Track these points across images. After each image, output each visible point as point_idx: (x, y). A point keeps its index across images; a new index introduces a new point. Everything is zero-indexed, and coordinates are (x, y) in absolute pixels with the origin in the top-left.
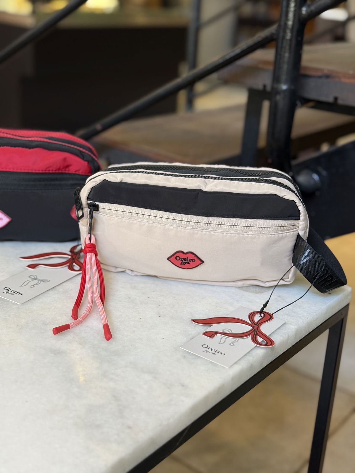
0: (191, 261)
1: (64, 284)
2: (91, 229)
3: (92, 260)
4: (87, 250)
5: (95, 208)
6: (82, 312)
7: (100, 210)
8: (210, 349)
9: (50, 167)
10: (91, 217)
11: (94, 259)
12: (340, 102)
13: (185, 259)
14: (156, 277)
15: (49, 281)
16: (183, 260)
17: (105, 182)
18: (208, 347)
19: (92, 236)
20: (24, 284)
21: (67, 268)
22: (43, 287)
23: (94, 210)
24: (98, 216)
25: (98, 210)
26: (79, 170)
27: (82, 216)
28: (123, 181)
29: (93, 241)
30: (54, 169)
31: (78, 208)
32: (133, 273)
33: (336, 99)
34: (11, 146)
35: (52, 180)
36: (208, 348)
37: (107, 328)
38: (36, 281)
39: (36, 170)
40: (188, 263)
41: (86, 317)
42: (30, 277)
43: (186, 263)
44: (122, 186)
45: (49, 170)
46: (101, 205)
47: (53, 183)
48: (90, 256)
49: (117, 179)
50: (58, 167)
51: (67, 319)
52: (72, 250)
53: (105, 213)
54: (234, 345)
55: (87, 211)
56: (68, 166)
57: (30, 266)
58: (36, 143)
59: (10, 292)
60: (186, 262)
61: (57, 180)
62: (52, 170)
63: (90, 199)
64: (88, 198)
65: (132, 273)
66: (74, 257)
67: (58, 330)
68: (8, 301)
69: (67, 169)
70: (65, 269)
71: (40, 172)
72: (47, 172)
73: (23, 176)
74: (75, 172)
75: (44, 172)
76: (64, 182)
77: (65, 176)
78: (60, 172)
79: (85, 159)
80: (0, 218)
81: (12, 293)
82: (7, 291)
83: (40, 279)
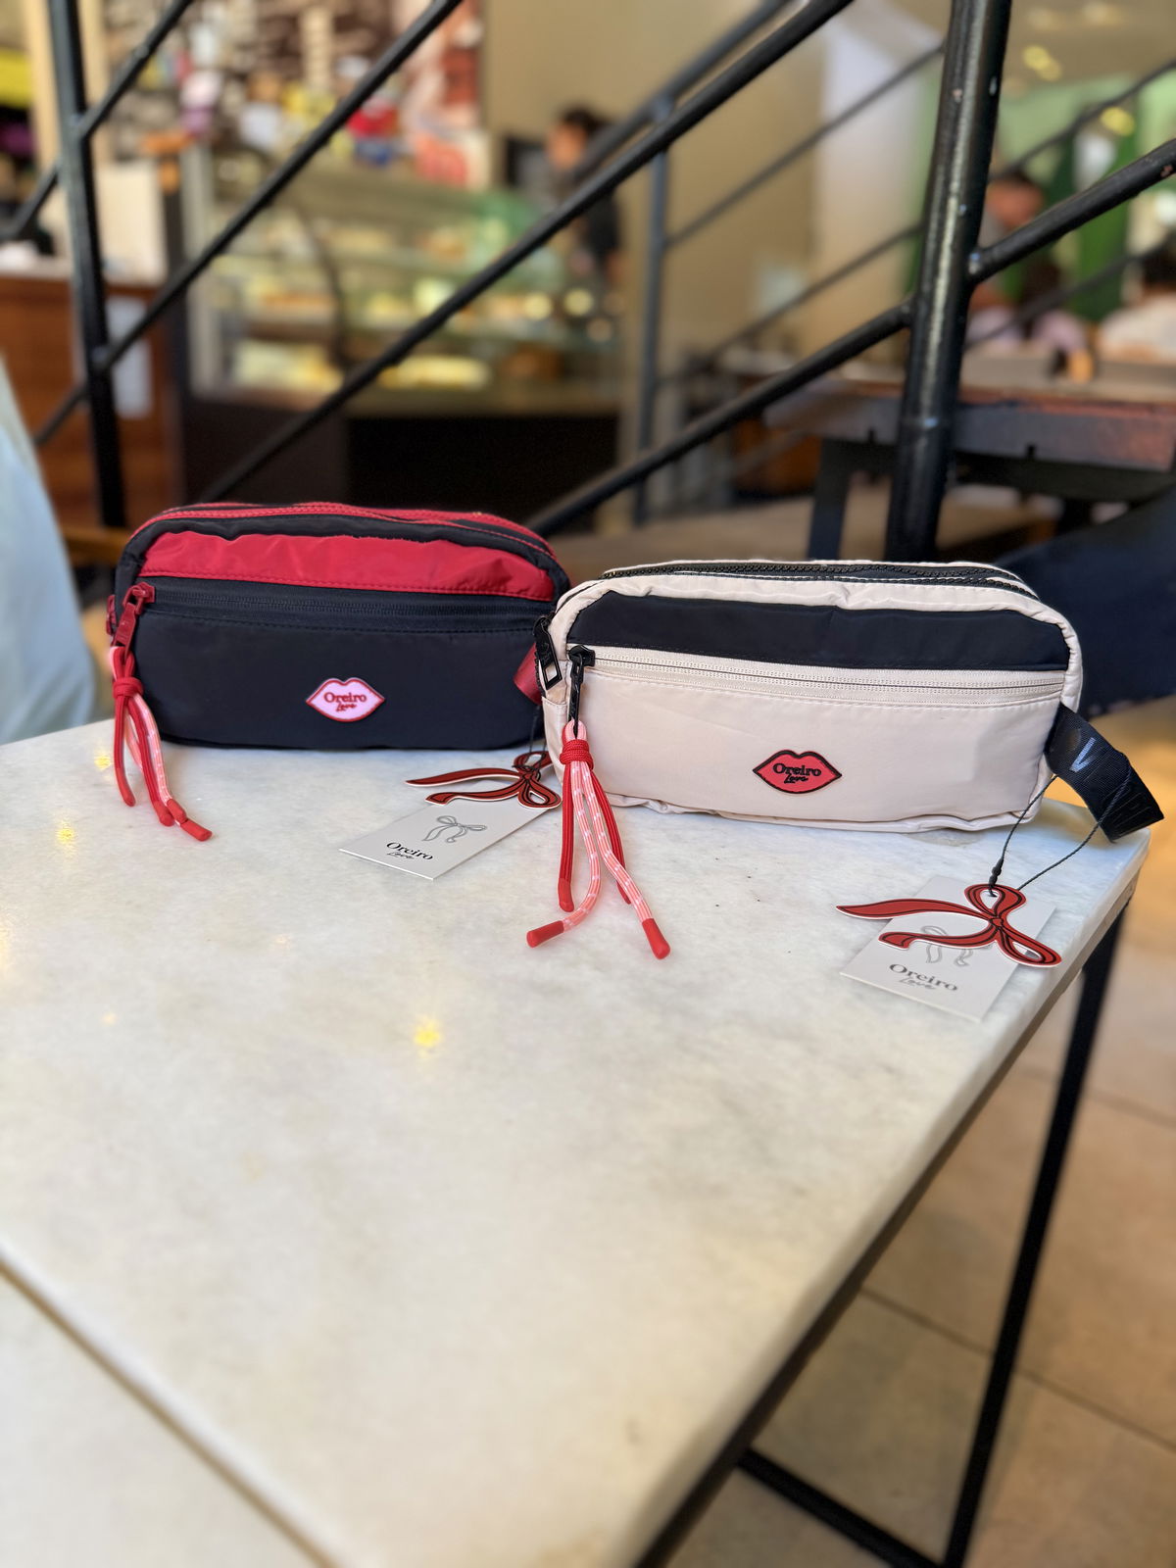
0: (811, 773)
1: (518, 835)
2: (575, 710)
3: (584, 777)
4: (571, 754)
5: (584, 660)
6: (581, 893)
7: (598, 663)
8: (914, 976)
9: (466, 581)
10: (578, 678)
11: (587, 775)
12: (1041, 454)
13: (796, 770)
14: (716, 815)
15: (483, 828)
16: (791, 772)
17: (611, 595)
18: (905, 970)
19: (580, 723)
20: (433, 835)
21: (517, 799)
22: (472, 842)
23: (584, 665)
24: (594, 678)
25: (592, 664)
26: (526, 590)
27: (558, 678)
28: (652, 594)
29: (581, 736)
30: (475, 587)
31: (546, 661)
32: (665, 808)
33: (1031, 449)
34: (381, 536)
35: (470, 610)
36: (907, 973)
37: (651, 927)
38: (456, 830)
39: (436, 588)
40: (804, 779)
41: (592, 904)
42: (439, 819)
43: (797, 779)
44: (651, 605)
45: (465, 589)
46: (600, 652)
47: (471, 617)
48: (577, 769)
49: (638, 587)
50: (483, 583)
51: (548, 913)
52: (519, 763)
53: (609, 669)
54: (966, 964)
55: (566, 667)
56: (505, 580)
57: (432, 798)
58: (433, 530)
59: (402, 852)
60: (799, 776)
61: (480, 610)
62: (471, 589)
63: (571, 638)
64: (569, 638)
65: (661, 809)
66: (528, 777)
67: (540, 937)
68: (402, 873)
69: (502, 588)
70: (514, 803)
71: (446, 592)
72: (460, 592)
73: (409, 602)
74: (519, 593)
75: (453, 592)
76: (495, 616)
77: (498, 603)
78: (487, 592)
79: (540, 565)
80: (360, 697)
81: (409, 855)
82: (396, 850)
83: (463, 824)
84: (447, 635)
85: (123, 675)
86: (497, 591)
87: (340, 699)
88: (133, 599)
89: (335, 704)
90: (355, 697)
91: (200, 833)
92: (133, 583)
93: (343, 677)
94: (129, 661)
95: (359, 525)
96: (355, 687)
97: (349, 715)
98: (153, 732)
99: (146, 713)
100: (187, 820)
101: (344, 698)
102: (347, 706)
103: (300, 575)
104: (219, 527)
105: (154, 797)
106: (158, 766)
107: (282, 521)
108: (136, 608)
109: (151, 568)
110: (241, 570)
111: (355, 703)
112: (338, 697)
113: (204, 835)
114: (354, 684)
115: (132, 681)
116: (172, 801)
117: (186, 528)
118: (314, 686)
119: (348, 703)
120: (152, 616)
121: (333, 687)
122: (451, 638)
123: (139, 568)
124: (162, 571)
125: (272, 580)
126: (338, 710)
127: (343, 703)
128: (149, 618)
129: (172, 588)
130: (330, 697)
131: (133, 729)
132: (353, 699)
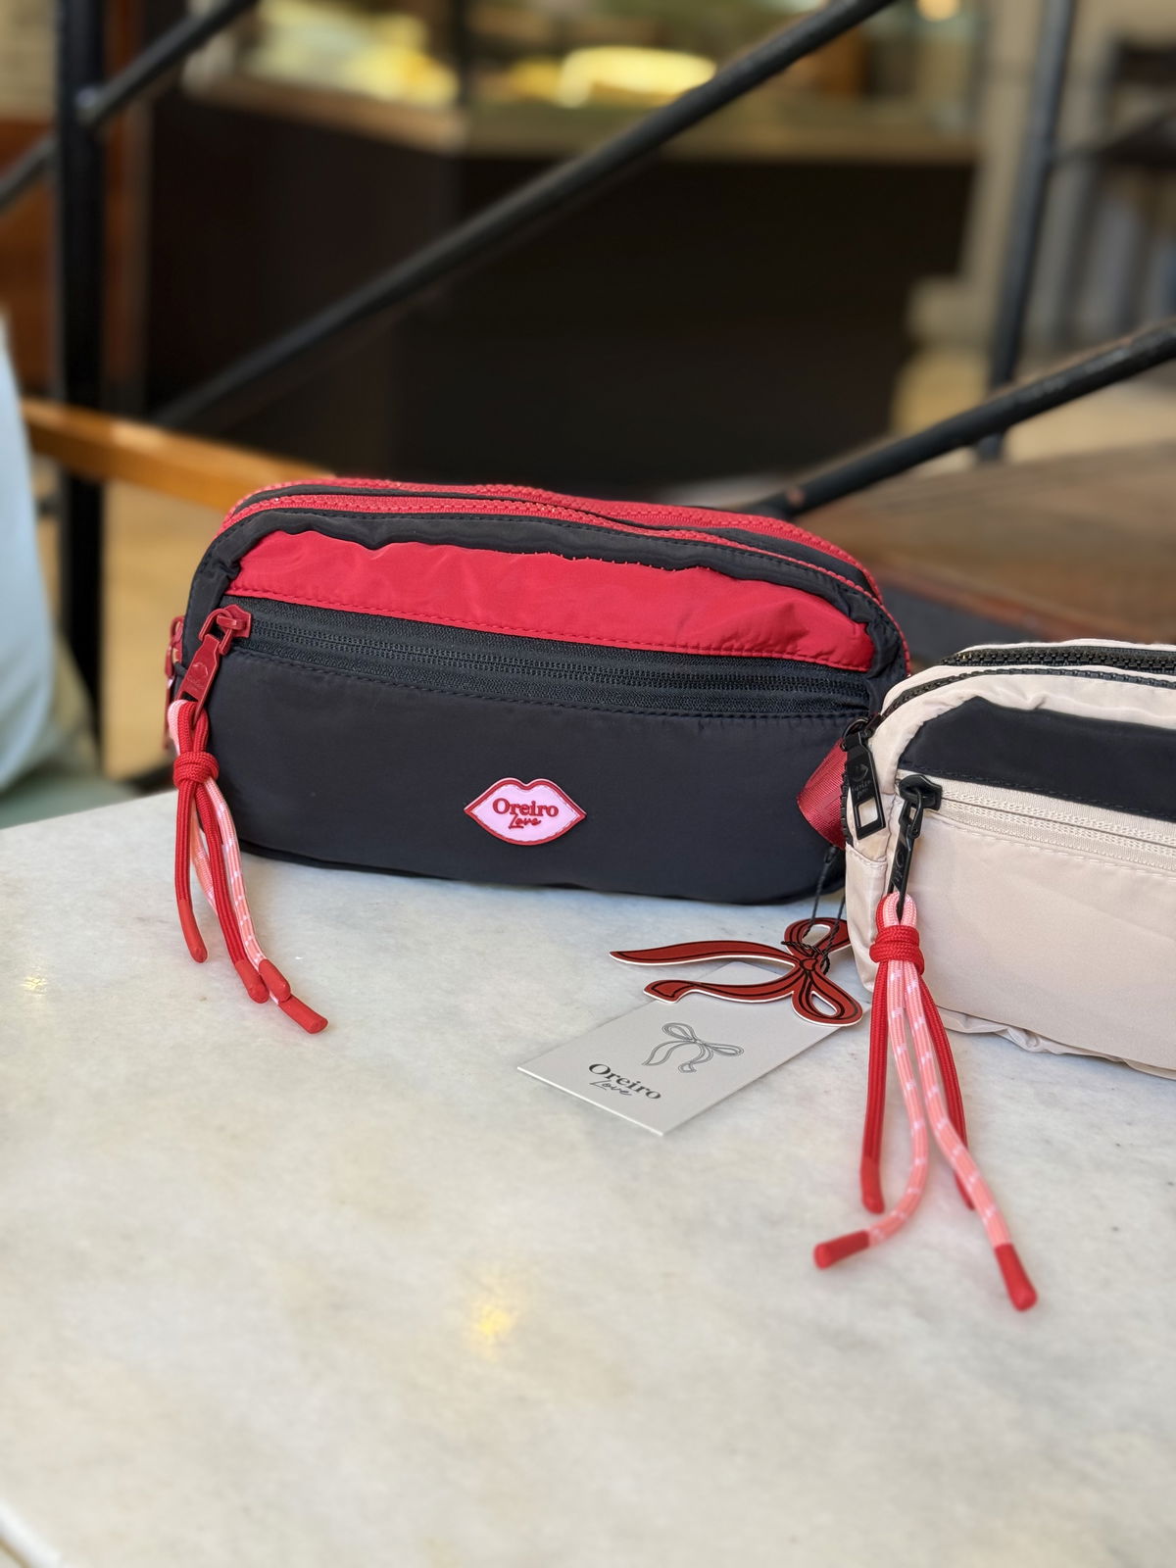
1: (792, 1067)
2: (901, 875)
3: (909, 989)
4: (892, 948)
5: (923, 797)
6: (896, 1185)
7: (945, 805)
9: (735, 636)
10: (911, 829)
11: (913, 985)
15: (738, 1052)
17: (977, 707)
19: (908, 899)
21: (790, 1002)
22: (719, 1075)
23: (923, 807)
24: (935, 825)
25: (936, 807)
26: (830, 653)
27: (879, 825)
28: (1046, 706)
29: (908, 920)
30: (747, 646)
31: (860, 793)
32: (1034, 1042)
34: (608, 559)
35: (734, 682)
37: (1008, 1258)
38: (693, 1051)
39: (685, 646)
41: (913, 1206)
42: (666, 1028)
44: (1041, 724)
45: (730, 649)
46: (951, 788)
47: (738, 692)
48: (899, 973)
49: (1024, 695)
50: (761, 639)
53: (962, 817)
55: (895, 805)
56: (793, 637)
57: (656, 988)
58: (689, 551)
59: (613, 1081)
61: (752, 682)
62: (740, 649)
63: (905, 762)
64: (903, 761)
66: (808, 965)
67: (836, 1253)
68: (614, 1119)
69: (789, 648)
70: (784, 1008)
71: (701, 652)
72: (723, 653)
73: (640, 666)
74: (816, 657)
75: (712, 653)
76: (773, 693)
77: (781, 672)
78: (765, 654)
79: (854, 615)
80: (548, 809)
81: (623, 1088)
82: (603, 1078)
83: (706, 1040)
84: (696, 720)
85: (191, 749)
86: (782, 652)
87: (517, 811)
88: (215, 630)
89: (509, 818)
90: (541, 808)
91: (312, 1022)
92: (218, 606)
93: (526, 777)
94: (202, 725)
95: (572, 538)
96: (543, 794)
97: (528, 835)
98: (230, 842)
99: (222, 809)
100: (291, 996)
101: (523, 808)
102: (526, 822)
103: (479, 615)
104: (359, 529)
105: (237, 952)
106: (238, 900)
107: (455, 523)
108: (221, 645)
109: (246, 584)
110: (389, 601)
111: (539, 818)
112: (515, 806)
113: (315, 1024)
114: (541, 787)
115: (203, 758)
116: (266, 963)
117: (308, 527)
118: (479, 787)
119: (528, 817)
120: (240, 659)
121: (510, 792)
122: (701, 727)
123: (230, 580)
124: (266, 591)
125: (433, 620)
126: (511, 827)
127: (522, 817)
128: (237, 660)
129: (281, 620)
130: (502, 806)
131: (201, 838)
132: (537, 811)
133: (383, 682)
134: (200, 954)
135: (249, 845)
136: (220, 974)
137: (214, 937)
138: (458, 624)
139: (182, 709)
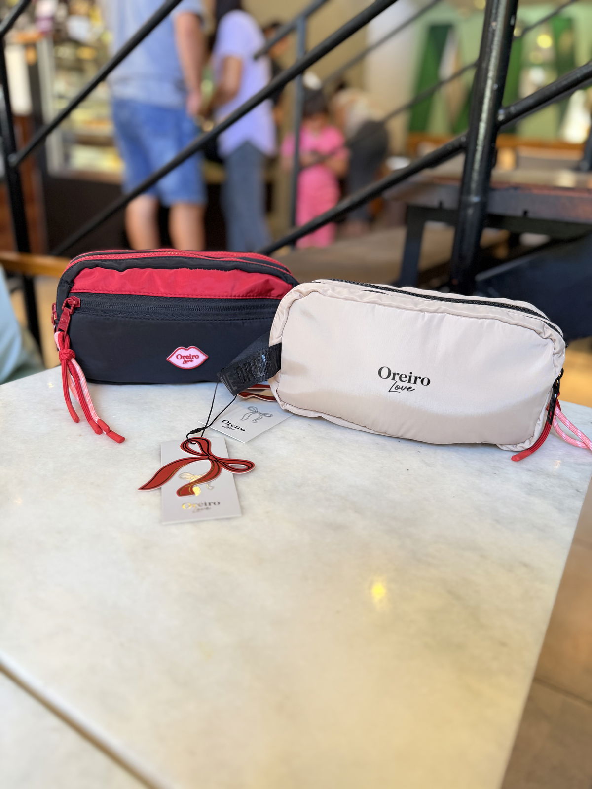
9: (251, 291)
12: (531, 215)
26: (281, 295)
33: (526, 213)
34: (205, 269)
35: (252, 307)
39: (235, 296)
45: (250, 296)
47: (253, 311)
50: (259, 292)
56: (270, 290)
58: (231, 264)
61: (258, 307)
62: (253, 296)
69: (269, 295)
71: (240, 298)
72: (248, 298)
73: (221, 304)
74: (277, 297)
75: (244, 298)
76: (265, 310)
77: (267, 303)
78: (261, 297)
79: (288, 282)
80: (195, 356)
84: (241, 321)
85: (64, 348)
86: (266, 296)
87: (185, 358)
88: (68, 306)
89: (182, 360)
90: (193, 356)
91: (119, 439)
92: (67, 297)
93: (186, 346)
94: (67, 340)
95: (191, 262)
96: (193, 351)
97: (190, 365)
98: (83, 379)
99: (78, 368)
100: (111, 431)
101: (187, 357)
102: (188, 361)
103: (162, 291)
104: (115, 265)
105: (89, 418)
106: (88, 399)
108: (70, 311)
109: (77, 288)
111: (193, 360)
112: (184, 356)
113: (121, 440)
114: (192, 349)
115: (69, 351)
116: (100, 420)
117: (97, 266)
118: (170, 350)
119: (189, 359)
121: (181, 351)
122: (243, 323)
123: (71, 288)
124: (84, 290)
125: (146, 294)
126: (183, 363)
127: (187, 360)
128: (77, 316)
129: (91, 299)
130: (179, 357)
131: (71, 378)
132: (192, 357)
133: (131, 318)
134: (77, 420)
135: (89, 380)
136: (84, 426)
137: (81, 413)
138: (155, 295)
139: (59, 334)
